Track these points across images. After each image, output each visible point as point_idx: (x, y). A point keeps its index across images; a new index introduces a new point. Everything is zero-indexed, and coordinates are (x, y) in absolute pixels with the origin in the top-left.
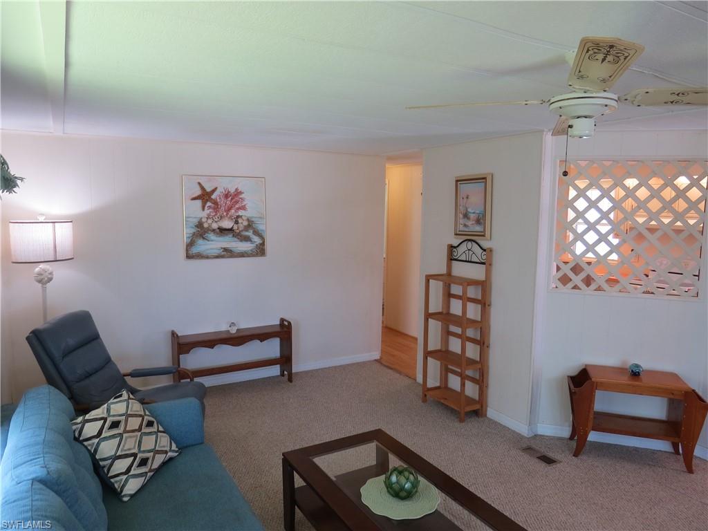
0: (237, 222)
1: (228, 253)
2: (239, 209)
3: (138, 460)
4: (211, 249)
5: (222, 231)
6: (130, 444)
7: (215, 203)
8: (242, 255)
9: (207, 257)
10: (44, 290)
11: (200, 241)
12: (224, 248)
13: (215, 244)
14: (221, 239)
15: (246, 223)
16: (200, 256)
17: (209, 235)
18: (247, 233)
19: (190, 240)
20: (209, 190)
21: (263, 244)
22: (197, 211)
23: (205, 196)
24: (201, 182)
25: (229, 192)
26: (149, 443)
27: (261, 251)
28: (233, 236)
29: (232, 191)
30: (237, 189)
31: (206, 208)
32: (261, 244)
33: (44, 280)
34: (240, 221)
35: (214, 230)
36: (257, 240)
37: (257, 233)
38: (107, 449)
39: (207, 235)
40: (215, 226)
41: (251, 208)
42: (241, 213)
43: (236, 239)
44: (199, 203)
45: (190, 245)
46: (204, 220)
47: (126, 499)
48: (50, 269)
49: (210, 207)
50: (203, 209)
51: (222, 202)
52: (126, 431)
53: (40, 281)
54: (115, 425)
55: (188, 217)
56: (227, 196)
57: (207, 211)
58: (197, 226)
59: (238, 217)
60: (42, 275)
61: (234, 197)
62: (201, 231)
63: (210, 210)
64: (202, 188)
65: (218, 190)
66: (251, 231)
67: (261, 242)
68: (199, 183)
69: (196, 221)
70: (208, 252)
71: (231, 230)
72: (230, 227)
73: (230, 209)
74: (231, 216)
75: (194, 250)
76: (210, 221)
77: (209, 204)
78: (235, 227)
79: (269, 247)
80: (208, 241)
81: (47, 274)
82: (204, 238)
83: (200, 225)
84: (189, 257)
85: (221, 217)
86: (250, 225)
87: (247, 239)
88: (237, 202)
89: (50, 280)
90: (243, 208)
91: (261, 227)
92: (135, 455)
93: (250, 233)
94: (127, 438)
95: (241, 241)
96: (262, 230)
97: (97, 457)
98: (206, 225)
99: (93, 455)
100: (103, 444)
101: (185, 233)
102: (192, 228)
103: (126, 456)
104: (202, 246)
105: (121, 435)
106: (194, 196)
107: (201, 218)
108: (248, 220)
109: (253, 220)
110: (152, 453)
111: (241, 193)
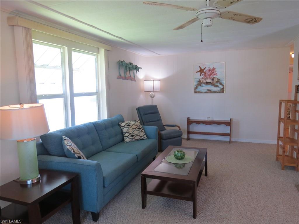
0: (213, 80)
1: (210, 91)
2: (214, 75)
3: (131, 135)
4: (203, 90)
5: (207, 83)
6: (131, 131)
7: (205, 73)
8: (215, 92)
9: (202, 93)
10: (152, 99)
11: (199, 87)
12: (208, 90)
13: (205, 88)
14: (207, 86)
15: (217, 80)
16: (199, 92)
17: (203, 85)
18: (217, 84)
19: (196, 87)
20: (203, 68)
21: (224, 88)
22: (198, 76)
23: (201, 71)
24: (200, 66)
25: (210, 69)
26: (136, 132)
27: (223, 91)
28: (212, 85)
29: (212, 68)
30: (213, 68)
31: (202, 75)
32: (223, 88)
33: (152, 97)
34: (214, 79)
35: (204, 83)
36: (221, 87)
37: (221, 84)
38: (125, 130)
39: (202, 85)
40: (204, 81)
41: (219, 74)
42: (215, 76)
43: (213, 86)
44: (199, 73)
45: (196, 88)
46: (201, 79)
47: (125, 142)
48: (154, 94)
49: (203, 75)
50: (200, 76)
51: (208, 73)
52: (131, 128)
53: (151, 97)
54: (129, 125)
55: (196, 78)
56: (209, 70)
57: (202, 76)
58: (198, 82)
59: (214, 78)
60: (151, 95)
61: (212, 71)
62: (200, 83)
63: (203, 76)
64: (200, 68)
65: (206, 68)
66: (219, 83)
67: (223, 87)
68: (199, 66)
69: (198, 80)
70: (202, 91)
71: (210, 83)
72: (210, 82)
73: (211, 75)
74: (211, 78)
75: (197, 90)
76: (203, 80)
77: (203, 74)
78: (212, 82)
79: (226, 90)
80: (202, 87)
81: (153, 95)
82: (201, 86)
83: (199, 81)
84: (195, 92)
85: (207, 78)
86: (218, 81)
87: (217, 86)
88: (213, 72)
89: (154, 97)
90: (216, 74)
91: (223, 82)
92: (131, 134)
93: (218, 84)
94: (130, 129)
95: (215, 87)
96: (223, 83)
97: (123, 131)
98: (201, 81)
99: (122, 131)
100: (124, 129)
101: (194, 84)
102: (196, 82)
103: (128, 133)
104: (200, 89)
105: (129, 128)
106: (198, 71)
107: (200, 79)
108: (218, 79)
109: (220, 79)
110: (136, 135)
111: (215, 69)
